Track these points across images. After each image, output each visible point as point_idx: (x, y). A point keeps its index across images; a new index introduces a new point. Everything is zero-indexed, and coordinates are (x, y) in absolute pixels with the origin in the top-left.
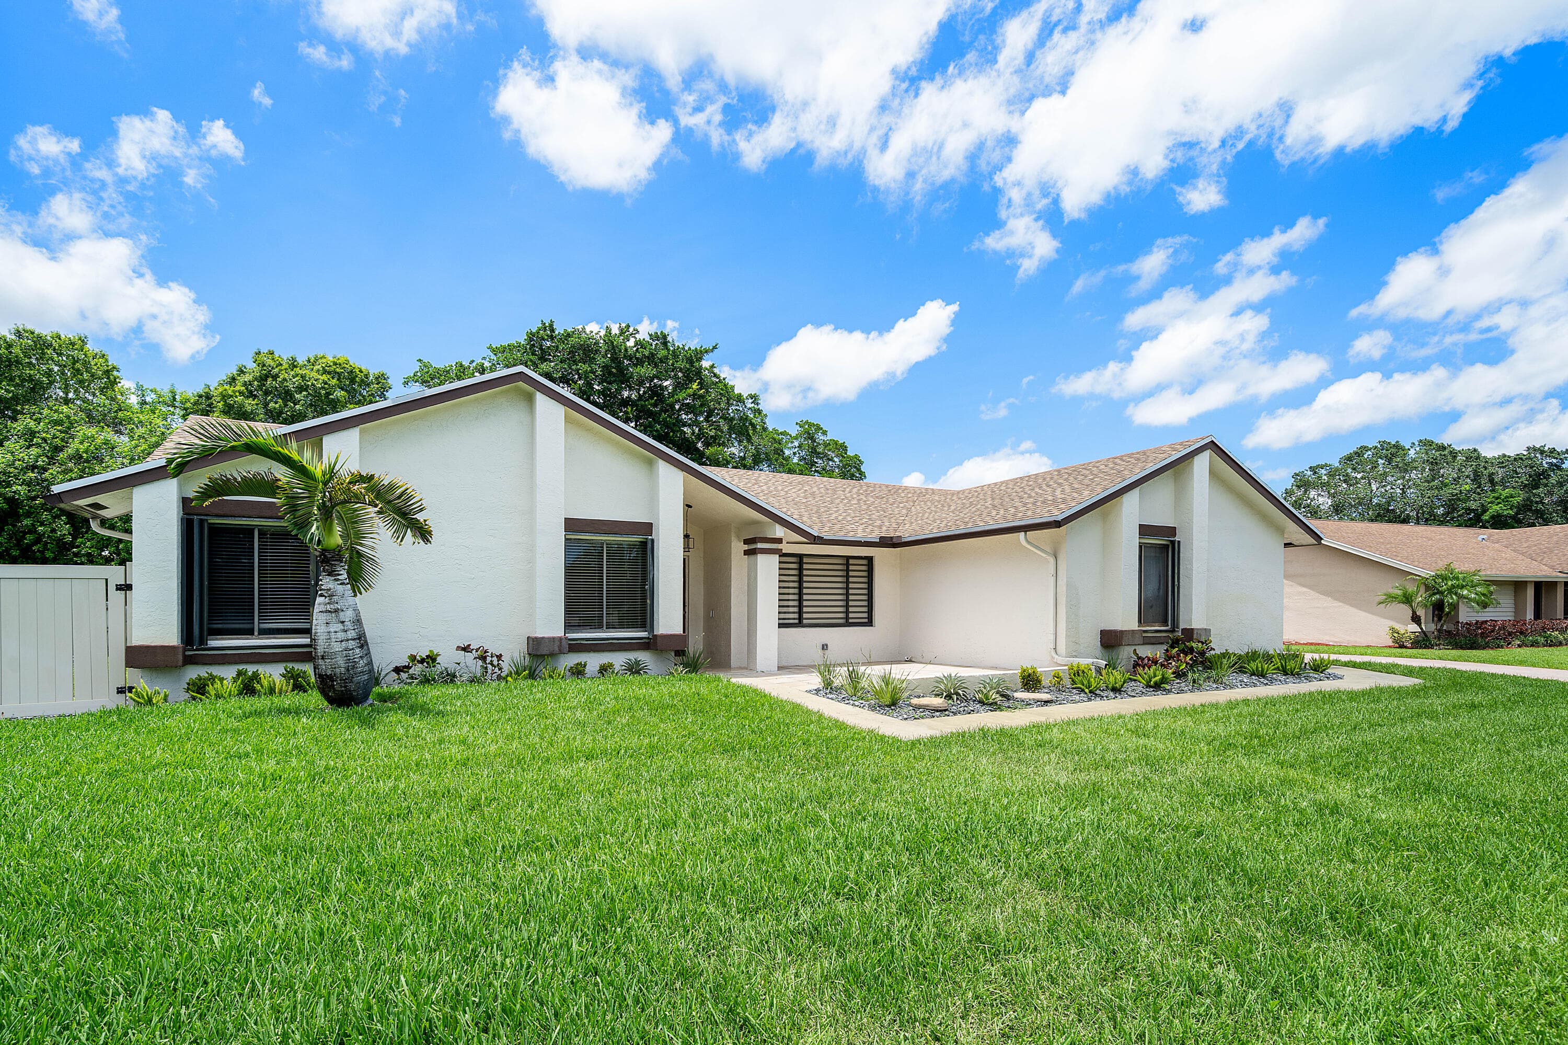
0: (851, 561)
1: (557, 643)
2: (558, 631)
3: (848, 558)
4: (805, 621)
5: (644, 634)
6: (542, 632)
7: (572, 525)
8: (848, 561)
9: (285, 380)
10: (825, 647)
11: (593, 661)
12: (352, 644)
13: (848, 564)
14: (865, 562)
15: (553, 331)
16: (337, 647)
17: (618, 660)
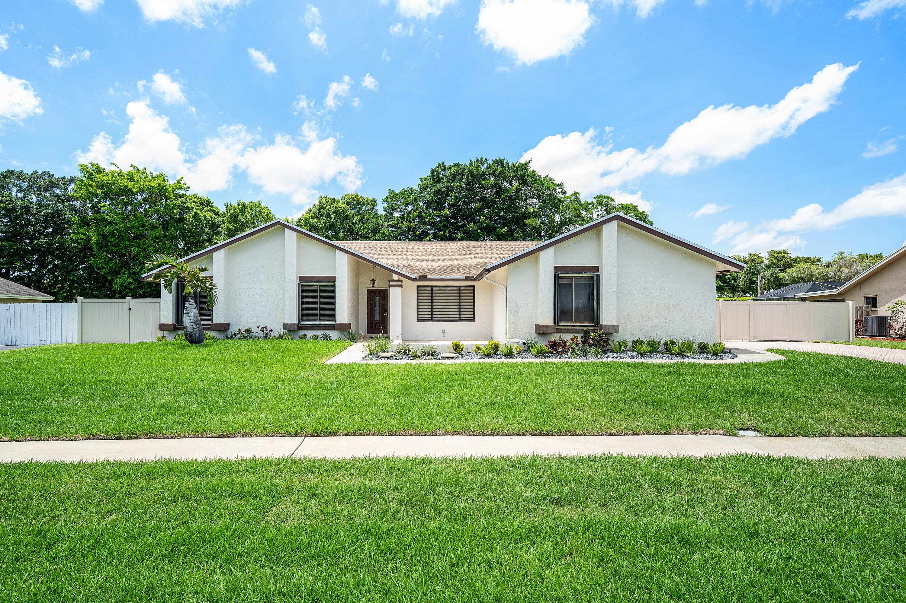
0: (462, 288)
1: (293, 326)
2: (295, 321)
3: (460, 287)
4: (434, 319)
5: (334, 323)
6: (288, 322)
7: (301, 278)
8: (460, 288)
9: (328, 209)
10: (444, 331)
11: (310, 333)
12: (192, 324)
13: (460, 290)
14: (472, 288)
15: (444, 166)
16: (188, 325)
17: (319, 333)
